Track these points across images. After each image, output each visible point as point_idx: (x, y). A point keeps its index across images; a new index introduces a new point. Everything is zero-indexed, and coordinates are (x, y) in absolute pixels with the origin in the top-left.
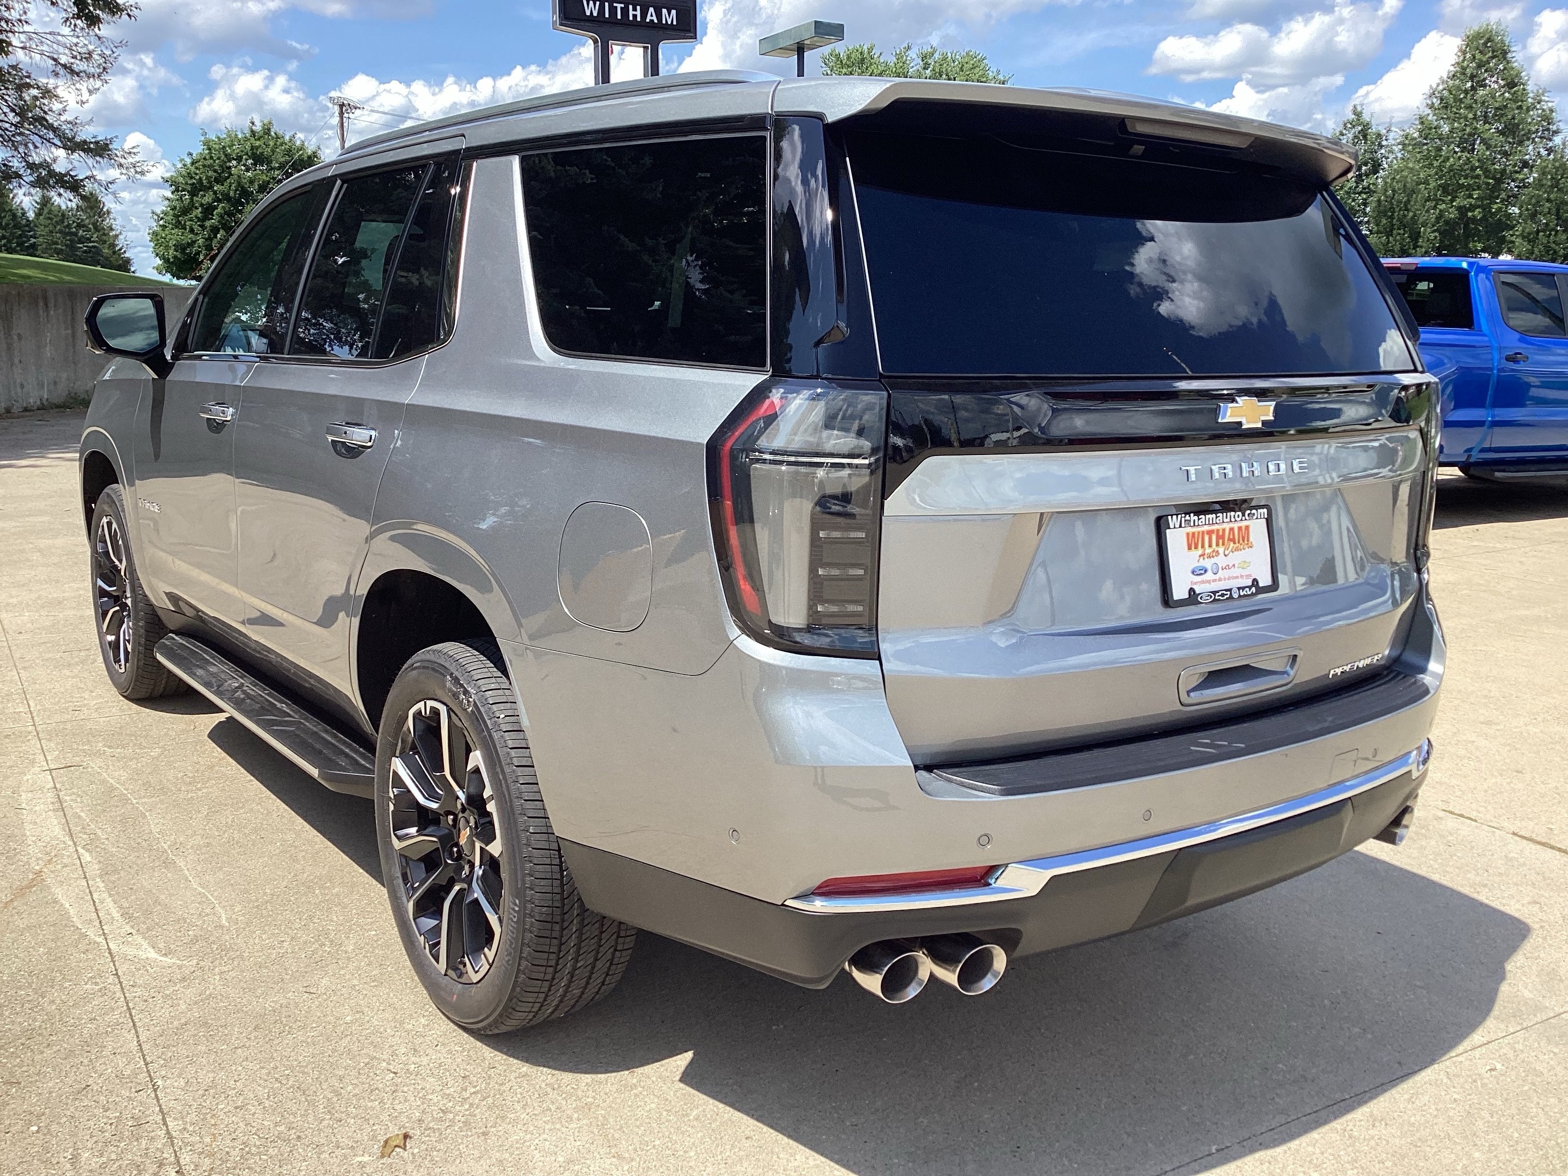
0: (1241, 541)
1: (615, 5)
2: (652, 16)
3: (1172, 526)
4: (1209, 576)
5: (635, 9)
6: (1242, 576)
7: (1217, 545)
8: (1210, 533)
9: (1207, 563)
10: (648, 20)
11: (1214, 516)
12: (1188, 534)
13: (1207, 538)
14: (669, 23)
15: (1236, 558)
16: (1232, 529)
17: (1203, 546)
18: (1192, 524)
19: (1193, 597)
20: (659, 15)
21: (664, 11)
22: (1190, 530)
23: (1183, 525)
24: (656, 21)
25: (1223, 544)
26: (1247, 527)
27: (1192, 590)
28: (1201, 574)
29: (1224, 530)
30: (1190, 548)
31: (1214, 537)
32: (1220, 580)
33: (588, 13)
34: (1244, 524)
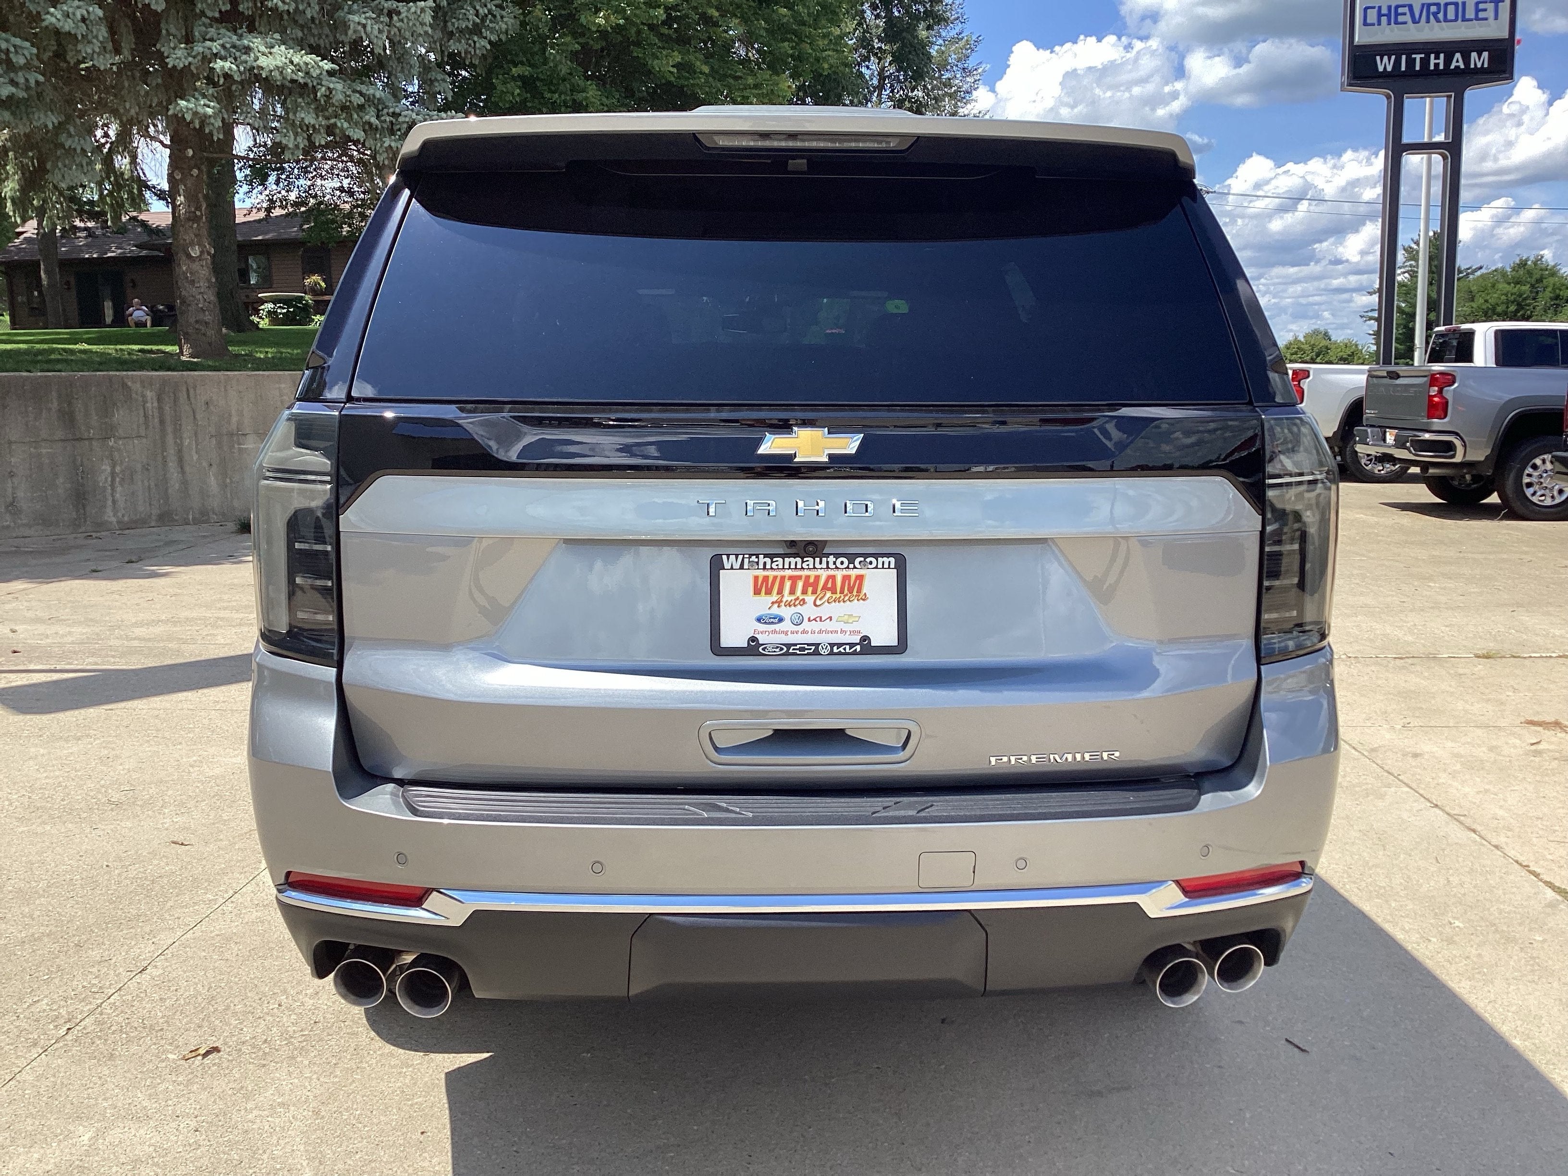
0: (846, 591)
1: (1414, 56)
2: (1457, 61)
3: (727, 565)
4: (786, 625)
5: (1437, 58)
6: (842, 631)
7: (804, 592)
8: (794, 579)
9: (785, 612)
10: (1452, 67)
11: (799, 560)
12: (756, 578)
13: (788, 584)
14: (1479, 65)
15: (837, 609)
16: (833, 578)
17: (780, 592)
18: (761, 566)
19: (753, 648)
20: (1466, 59)
21: (1474, 55)
22: (761, 573)
23: (746, 566)
24: (1462, 66)
25: (814, 592)
26: (860, 578)
27: (753, 639)
28: (772, 623)
29: (817, 578)
30: (757, 592)
31: (800, 585)
32: (804, 632)
33: (1381, 69)
34: (853, 573)
